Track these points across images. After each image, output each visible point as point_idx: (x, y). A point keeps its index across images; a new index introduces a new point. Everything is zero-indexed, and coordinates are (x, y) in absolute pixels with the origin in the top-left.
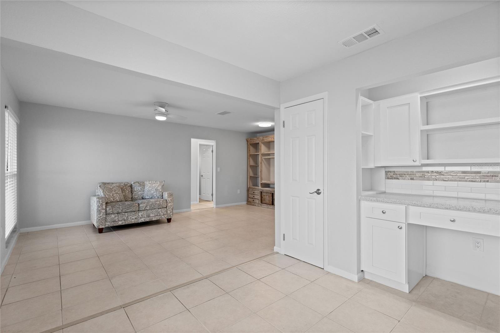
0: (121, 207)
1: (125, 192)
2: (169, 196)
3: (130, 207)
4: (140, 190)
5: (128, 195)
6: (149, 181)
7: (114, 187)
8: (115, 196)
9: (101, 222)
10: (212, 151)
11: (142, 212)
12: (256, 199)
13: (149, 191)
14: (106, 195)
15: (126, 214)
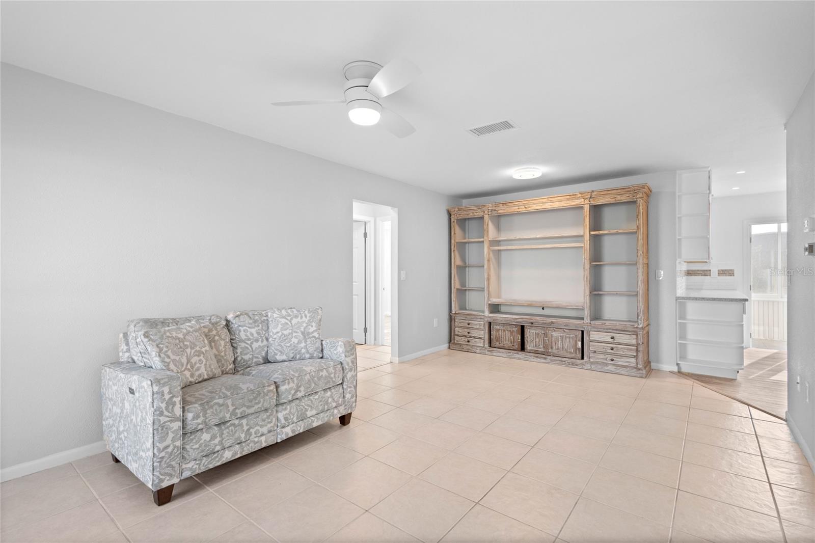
0: (229, 402)
1: (215, 345)
2: (348, 352)
3: (255, 398)
4: (256, 335)
5: (225, 355)
6: (280, 310)
7: (188, 333)
8: (195, 363)
9: (170, 466)
10: (365, 235)
11: (286, 409)
12: (474, 338)
13: (285, 338)
14: (169, 363)
15: (244, 421)
